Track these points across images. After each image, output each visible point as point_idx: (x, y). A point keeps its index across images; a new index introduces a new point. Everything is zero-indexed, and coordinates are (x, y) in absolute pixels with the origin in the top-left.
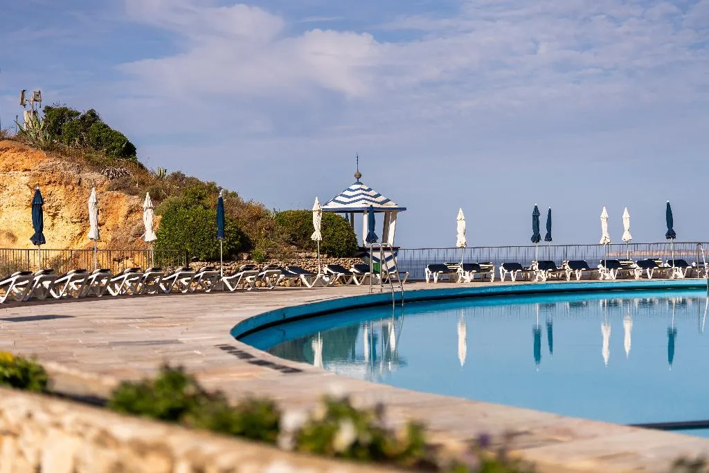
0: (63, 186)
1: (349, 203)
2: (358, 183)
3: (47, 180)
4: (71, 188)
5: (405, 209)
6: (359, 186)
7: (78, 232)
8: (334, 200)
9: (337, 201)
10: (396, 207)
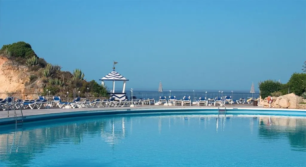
0: (13, 70)
1: (109, 78)
2: (114, 71)
3: (7, 68)
4: (15, 71)
5: (128, 80)
6: (114, 72)
7: (18, 85)
8: (105, 77)
9: (106, 77)
10: (126, 79)
